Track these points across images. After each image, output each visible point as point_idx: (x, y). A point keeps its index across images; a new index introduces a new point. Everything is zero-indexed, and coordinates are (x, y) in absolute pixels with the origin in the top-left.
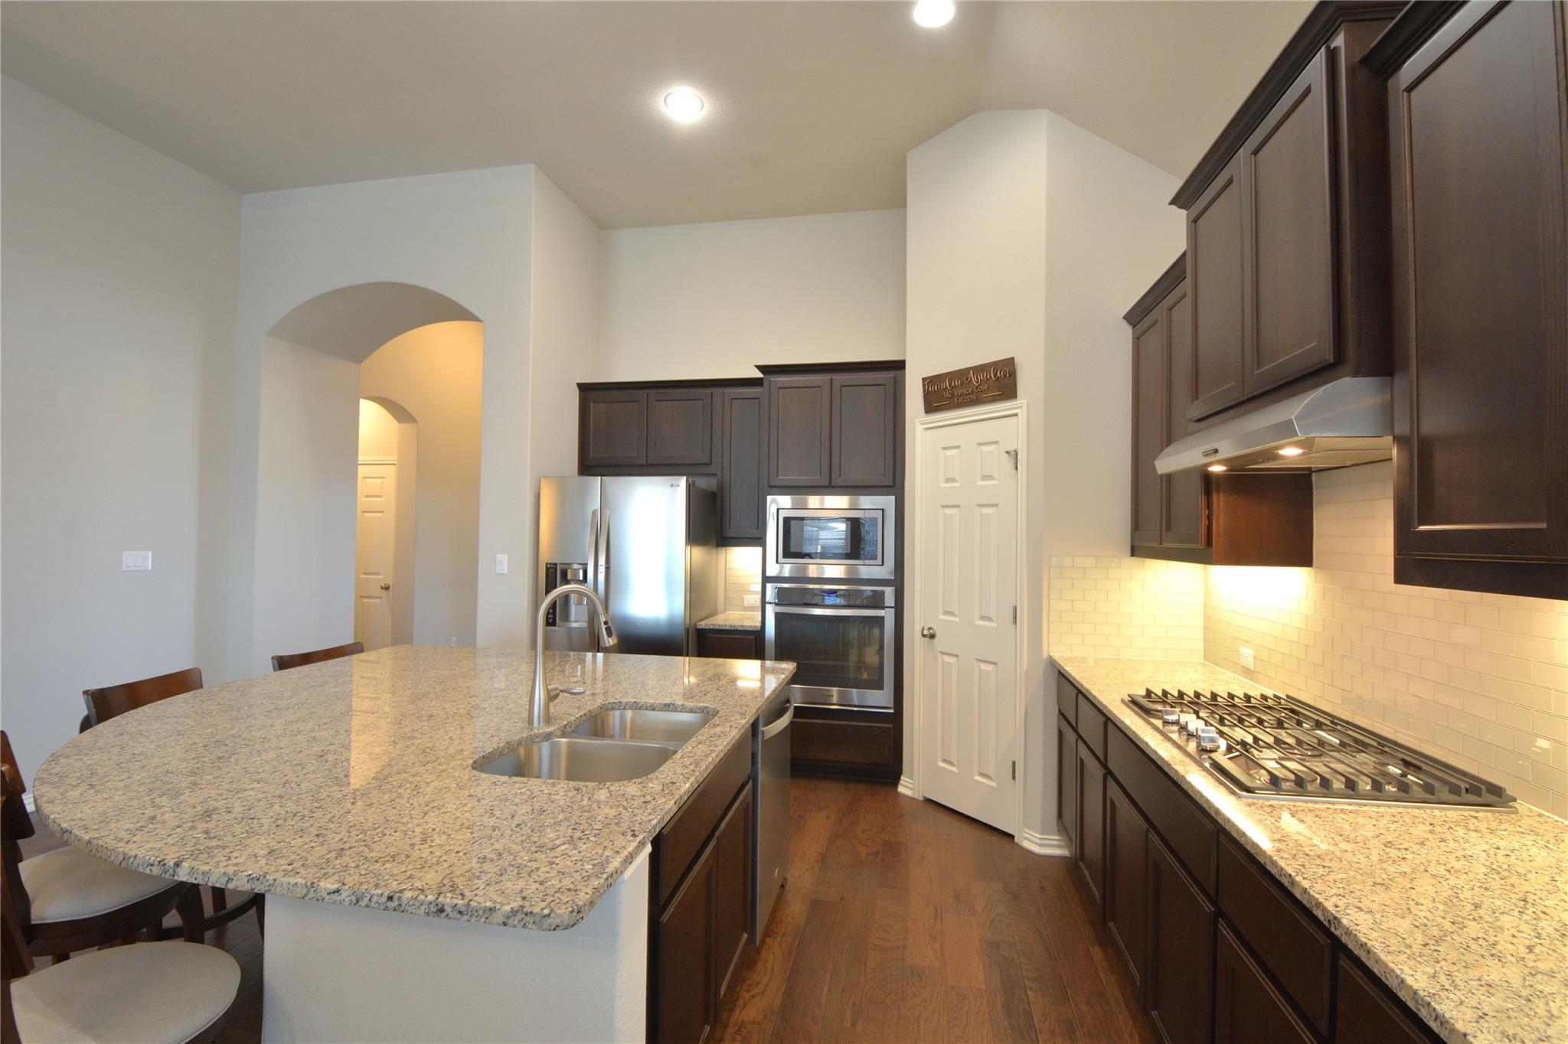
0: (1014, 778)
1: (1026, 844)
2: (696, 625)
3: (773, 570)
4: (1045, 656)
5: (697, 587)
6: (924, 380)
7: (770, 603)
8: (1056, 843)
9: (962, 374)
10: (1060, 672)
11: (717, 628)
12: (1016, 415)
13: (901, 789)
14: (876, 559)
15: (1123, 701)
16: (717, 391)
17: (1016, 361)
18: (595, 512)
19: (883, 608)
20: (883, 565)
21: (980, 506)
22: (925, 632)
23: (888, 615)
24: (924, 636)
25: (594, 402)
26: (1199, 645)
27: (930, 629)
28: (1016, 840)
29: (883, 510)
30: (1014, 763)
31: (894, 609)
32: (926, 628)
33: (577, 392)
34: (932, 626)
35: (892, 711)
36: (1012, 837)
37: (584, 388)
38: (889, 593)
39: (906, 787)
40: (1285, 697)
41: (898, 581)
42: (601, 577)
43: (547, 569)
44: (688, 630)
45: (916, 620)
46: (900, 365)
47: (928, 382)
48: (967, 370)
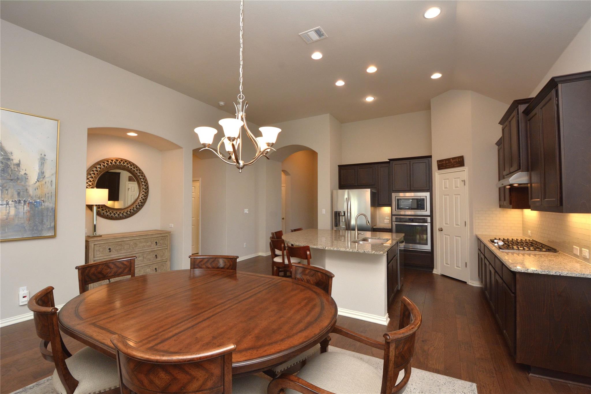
0: (466, 267)
1: (470, 284)
2: (373, 227)
3: (394, 213)
4: (474, 234)
5: (373, 217)
6: (437, 161)
7: (394, 221)
8: (478, 283)
9: (448, 160)
10: (479, 239)
11: (379, 228)
12: (464, 171)
13: (434, 272)
14: (424, 209)
15: (488, 241)
16: (376, 165)
17: (464, 156)
18: (346, 198)
19: (427, 223)
20: (426, 211)
21: (455, 195)
22: (440, 229)
23: (429, 225)
24: (439, 230)
25: (343, 170)
26: (521, 232)
27: (441, 228)
28: (467, 283)
29: (426, 196)
30: (466, 263)
31: (430, 223)
32: (440, 228)
33: (338, 167)
34: (442, 227)
35: (430, 251)
36: (466, 282)
37: (339, 166)
38: (429, 219)
39: (435, 272)
40: (532, 240)
41: (431, 216)
42: (349, 214)
43: (335, 213)
44: (371, 228)
45: (437, 225)
46: (430, 157)
47: (439, 162)
48: (450, 159)
